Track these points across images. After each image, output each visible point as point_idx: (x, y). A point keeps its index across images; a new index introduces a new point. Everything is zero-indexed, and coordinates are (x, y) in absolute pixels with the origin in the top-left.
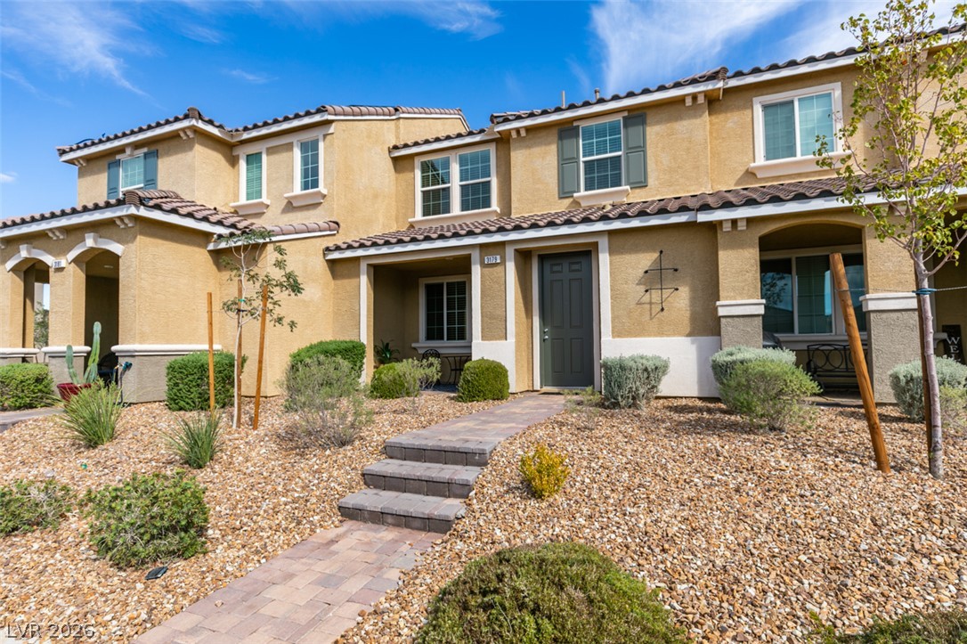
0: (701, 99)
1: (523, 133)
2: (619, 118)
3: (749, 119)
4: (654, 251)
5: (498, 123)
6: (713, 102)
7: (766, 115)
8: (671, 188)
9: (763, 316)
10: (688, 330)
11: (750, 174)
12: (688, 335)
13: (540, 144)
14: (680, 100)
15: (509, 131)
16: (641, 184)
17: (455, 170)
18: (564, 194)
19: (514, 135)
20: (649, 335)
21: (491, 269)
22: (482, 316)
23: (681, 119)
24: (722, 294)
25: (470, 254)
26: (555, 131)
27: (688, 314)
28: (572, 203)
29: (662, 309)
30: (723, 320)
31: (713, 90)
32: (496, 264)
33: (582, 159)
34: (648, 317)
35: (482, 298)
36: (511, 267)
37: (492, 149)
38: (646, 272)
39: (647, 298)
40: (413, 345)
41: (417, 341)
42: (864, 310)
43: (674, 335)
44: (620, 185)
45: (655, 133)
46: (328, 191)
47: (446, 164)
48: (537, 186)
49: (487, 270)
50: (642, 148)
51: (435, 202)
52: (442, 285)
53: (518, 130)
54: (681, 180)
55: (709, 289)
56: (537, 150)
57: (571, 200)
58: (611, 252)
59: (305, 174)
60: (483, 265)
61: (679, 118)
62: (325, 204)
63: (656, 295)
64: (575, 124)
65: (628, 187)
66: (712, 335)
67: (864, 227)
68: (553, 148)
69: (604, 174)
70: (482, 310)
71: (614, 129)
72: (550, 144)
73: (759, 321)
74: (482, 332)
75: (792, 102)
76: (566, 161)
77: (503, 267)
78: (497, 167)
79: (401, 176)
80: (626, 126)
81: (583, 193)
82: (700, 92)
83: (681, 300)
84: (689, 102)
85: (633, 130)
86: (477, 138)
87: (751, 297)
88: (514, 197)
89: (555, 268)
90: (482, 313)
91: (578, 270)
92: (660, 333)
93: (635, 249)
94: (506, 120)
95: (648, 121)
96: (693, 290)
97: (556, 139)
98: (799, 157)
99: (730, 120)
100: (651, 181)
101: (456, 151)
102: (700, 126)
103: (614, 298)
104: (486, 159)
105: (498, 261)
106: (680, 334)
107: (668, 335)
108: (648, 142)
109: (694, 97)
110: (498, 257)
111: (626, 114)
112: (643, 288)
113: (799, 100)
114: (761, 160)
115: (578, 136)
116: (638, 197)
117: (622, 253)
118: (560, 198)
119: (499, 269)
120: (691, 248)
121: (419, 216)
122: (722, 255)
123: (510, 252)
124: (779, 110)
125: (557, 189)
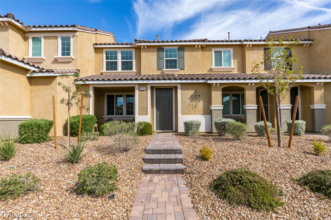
0: (200, 47)
1: (146, 47)
2: (176, 48)
3: (211, 54)
4: (194, 90)
5: (138, 42)
6: (203, 48)
7: (215, 54)
8: (191, 71)
10: (202, 113)
11: (211, 70)
12: (203, 115)
13: (151, 52)
14: (194, 46)
15: (141, 46)
16: (183, 69)
17: (119, 56)
18: (159, 69)
19: (142, 47)
20: (192, 115)
21: (142, 92)
22: (139, 107)
23: (194, 51)
24: (213, 103)
25: (135, 87)
26: (156, 48)
27: (202, 109)
28: (162, 72)
29: (196, 107)
30: (213, 111)
31: (203, 45)
32: (144, 90)
33: (165, 59)
34: (192, 109)
35: (139, 101)
36: (149, 91)
37: (134, 51)
38: (191, 96)
39: (191, 104)
40: (102, 117)
41: (104, 115)
42: (244, 109)
43: (199, 114)
44: (176, 68)
45: (187, 54)
46: (75, 58)
47: (116, 53)
48: (150, 65)
49: (141, 92)
50: (183, 58)
51: (112, 66)
52: (114, 95)
53: (144, 46)
54: (194, 69)
55: (209, 102)
56: (150, 53)
57: (161, 71)
58: (181, 89)
59: (63, 49)
60: (139, 90)
61: (193, 51)
62: (73, 62)
63: (194, 103)
64: (163, 47)
65: (179, 69)
66: (209, 115)
67: (245, 88)
68: (156, 54)
69: (171, 64)
70: (139, 105)
71: (175, 51)
72: (154, 52)
73: (221, 111)
74: (139, 113)
75: (221, 52)
76: (159, 59)
77: (146, 91)
78: (135, 57)
79: (98, 55)
80: (178, 50)
81: (165, 69)
82: (200, 45)
83: (201, 104)
84: (196, 47)
85: (181, 52)
86: (129, 46)
87: (219, 105)
88: (142, 68)
89: (161, 93)
90: (139, 106)
91: (168, 94)
92: (195, 114)
93: (188, 89)
94: (141, 42)
95: (185, 50)
96: (204, 102)
97: (156, 50)
98: (223, 67)
99: (207, 54)
100: (185, 68)
101: (120, 49)
102: (199, 54)
103: (182, 103)
104: (131, 53)
105: (145, 89)
106: (200, 114)
107: (197, 115)
108: (185, 56)
109: (198, 45)
110: (145, 88)
111: (178, 47)
112: (190, 101)
113: (223, 51)
114: (214, 67)
115: (163, 51)
116: (182, 72)
117: (184, 90)
118: (158, 70)
119: (145, 92)
120: (204, 90)
121: (105, 70)
122: (213, 93)
123: (149, 87)
124: (218, 54)
125: (157, 67)
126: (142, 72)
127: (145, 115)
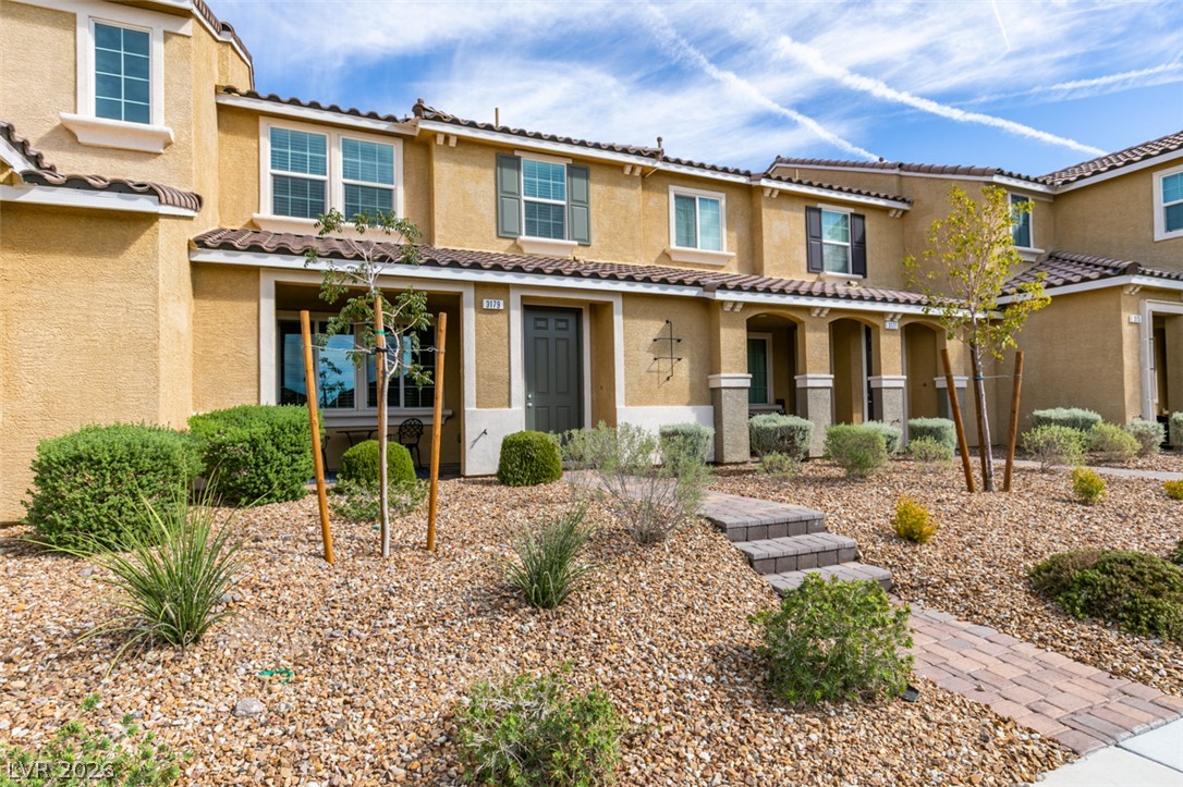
0: (638, 172)
1: (453, 143)
2: (563, 163)
3: (665, 204)
4: (661, 320)
5: (426, 118)
6: (652, 179)
7: (677, 203)
8: (611, 254)
9: (749, 389)
10: (687, 399)
11: (666, 255)
12: (688, 404)
13: (474, 164)
14: (620, 166)
15: (434, 135)
16: (585, 243)
17: (336, 158)
18: (502, 233)
19: (440, 140)
20: (657, 404)
21: (489, 316)
22: (477, 376)
23: (620, 186)
24: (723, 367)
25: (461, 293)
26: (492, 153)
27: (688, 384)
28: (512, 246)
29: (668, 379)
30: (723, 391)
31: (649, 167)
32: (498, 311)
33: (524, 198)
34: (656, 386)
35: (477, 353)
36: (516, 316)
37: (397, 149)
38: (655, 340)
39: (655, 366)
43: (677, 404)
44: (563, 238)
45: (598, 190)
46: (177, 138)
47: (319, 145)
48: (470, 215)
49: (483, 317)
50: (586, 203)
51: (299, 196)
53: (447, 137)
54: (621, 248)
55: (710, 362)
56: (469, 169)
57: (512, 242)
58: (626, 315)
59: (106, 85)
60: (479, 309)
61: (617, 184)
62: (168, 156)
63: (664, 365)
64: (517, 153)
65: (576, 243)
66: (706, 404)
68: (490, 173)
69: (547, 220)
70: (477, 368)
71: (558, 175)
72: (485, 167)
73: (746, 393)
74: (477, 397)
75: (694, 199)
76: (503, 194)
77: (505, 316)
78: (404, 173)
79: (230, 139)
80: (570, 174)
81: (524, 237)
82: (639, 165)
83: (684, 370)
84: (628, 170)
85: (579, 182)
86: (383, 126)
87: (741, 372)
88: (438, 222)
89: (542, 324)
90: (477, 372)
91: (563, 329)
92: (666, 403)
93: (645, 316)
94: (438, 118)
95: (591, 177)
96: (692, 362)
97: (494, 164)
98: (699, 249)
99: (654, 199)
100: (593, 241)
101: (339, 131)
102: (632, 197)
103: (627, 364)
104: (386, 158)
105: (502, 307)
106: (681, 403)
107: (673, 404)
108: (591, 199)
109: (634, 167)
110: (502, 302)
111: (570, 162)
112: (652, 356)
113: (700, 199)
114: (673, 246)
115: (519, 169)
116: (584, 256)
117: (634, 318)
118: (499, 237)
119: (501, 317)
120: (688, 323)
121: (266, 211)
122: (723, 332)
123: (515, 298)
124: (686, 203)
125: (494, 225)
126: (437, 239)
127: (502, 405)
